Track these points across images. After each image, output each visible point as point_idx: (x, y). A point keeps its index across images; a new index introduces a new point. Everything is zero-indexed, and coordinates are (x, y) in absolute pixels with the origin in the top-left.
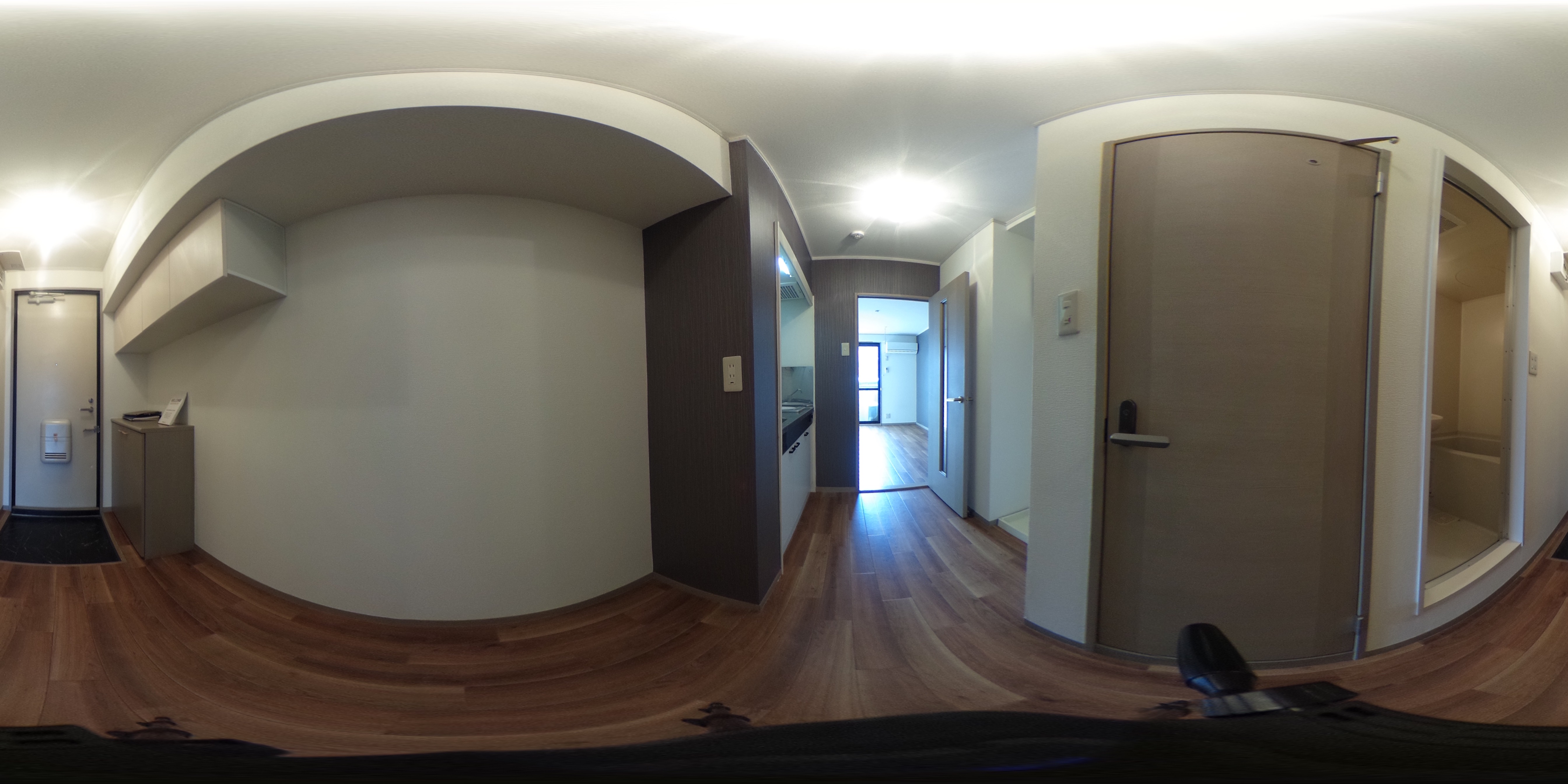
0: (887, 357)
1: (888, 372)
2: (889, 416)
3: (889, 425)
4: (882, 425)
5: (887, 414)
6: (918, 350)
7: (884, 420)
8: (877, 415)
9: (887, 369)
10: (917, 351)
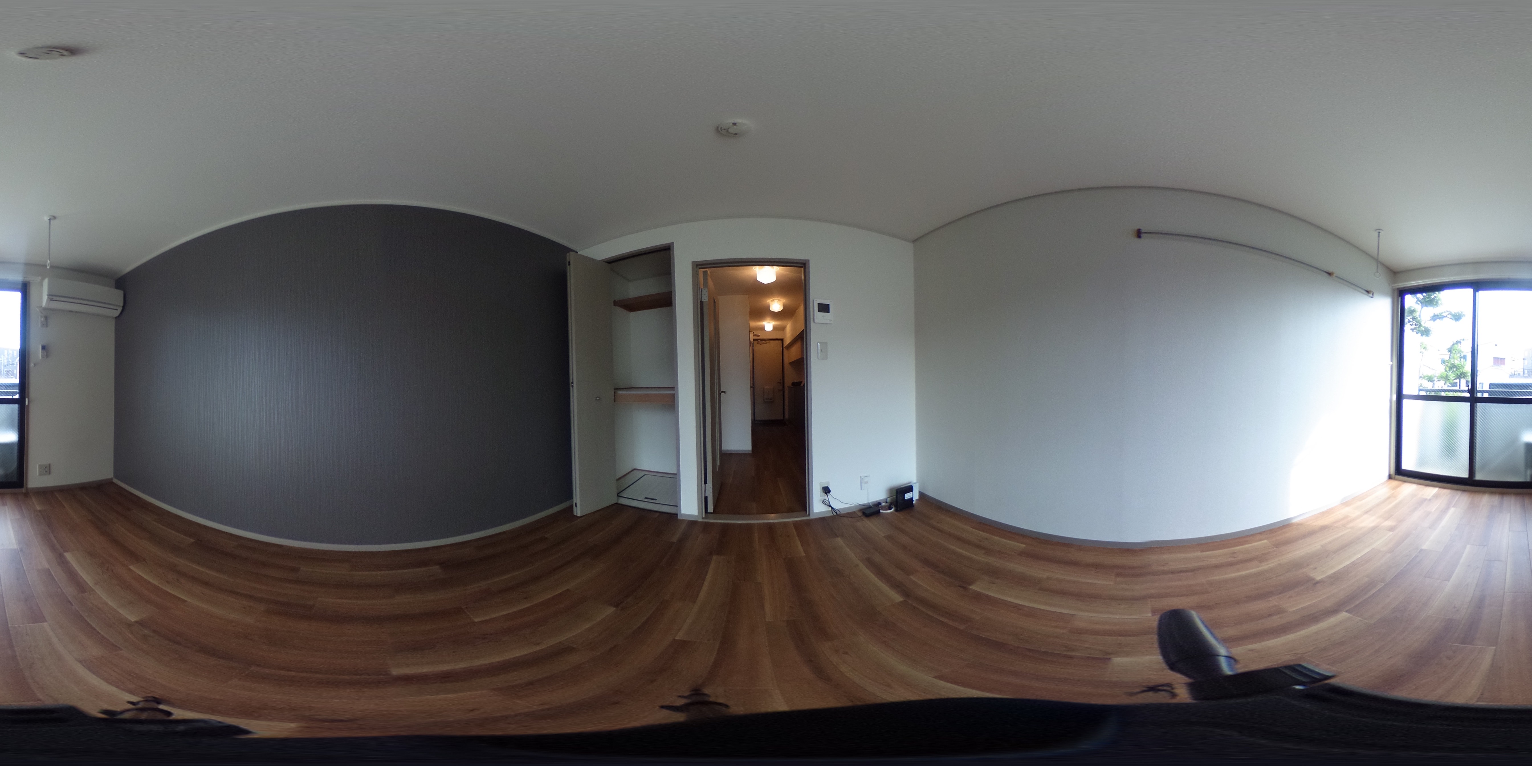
0: (46, 318)
1: (47, 356)
2: (47, 470)
3: (45, 493)
4: (27, 495)
5: (40, 466)
6: (124, 307)
7: (35, 479)
8: (15, 465)
9: (44, 348)
10: (120, 310)
